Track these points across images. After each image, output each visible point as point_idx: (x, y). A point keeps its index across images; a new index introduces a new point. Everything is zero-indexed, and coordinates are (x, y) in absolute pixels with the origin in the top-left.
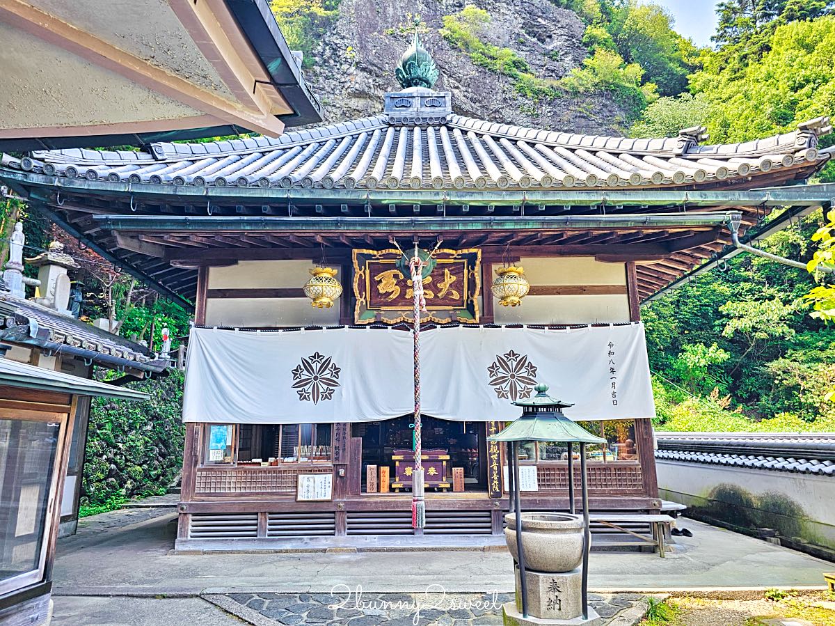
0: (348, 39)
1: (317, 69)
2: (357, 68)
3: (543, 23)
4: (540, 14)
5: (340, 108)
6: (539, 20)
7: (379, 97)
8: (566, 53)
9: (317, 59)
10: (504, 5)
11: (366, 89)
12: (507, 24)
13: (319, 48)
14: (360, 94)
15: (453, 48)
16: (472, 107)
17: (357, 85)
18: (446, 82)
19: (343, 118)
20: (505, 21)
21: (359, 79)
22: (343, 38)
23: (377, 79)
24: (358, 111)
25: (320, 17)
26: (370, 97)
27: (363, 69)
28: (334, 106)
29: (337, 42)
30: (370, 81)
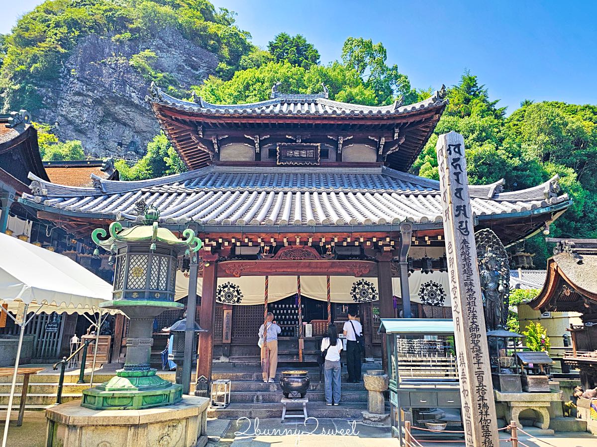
0: (74, 65)
1: (61, 80)
2: (78, 80)
3: (195, 60)
4: (193, 55)
5: (69, 100)
6: (193, 58)
7: (90, 96)
8: (204, 76)
9: (61, 75)
10: (174, 49)
11: (82, 91)
12: (175, 60)
13: (62, 69)
14: (78, 94)
15: (136, 72)
16: (140, 103)
17: (77, 89)
18: (128, 89)
19: (70, 106)
20: (174, 58)
21: (78, 86)
22: (72, 64)
23: (88, 87)
24: (77, 102)
25: (62, 53)
26: (85, 96)
27: (81, 81)
28: (66, 99)
29: (70, 66)
30: (84, 87)
